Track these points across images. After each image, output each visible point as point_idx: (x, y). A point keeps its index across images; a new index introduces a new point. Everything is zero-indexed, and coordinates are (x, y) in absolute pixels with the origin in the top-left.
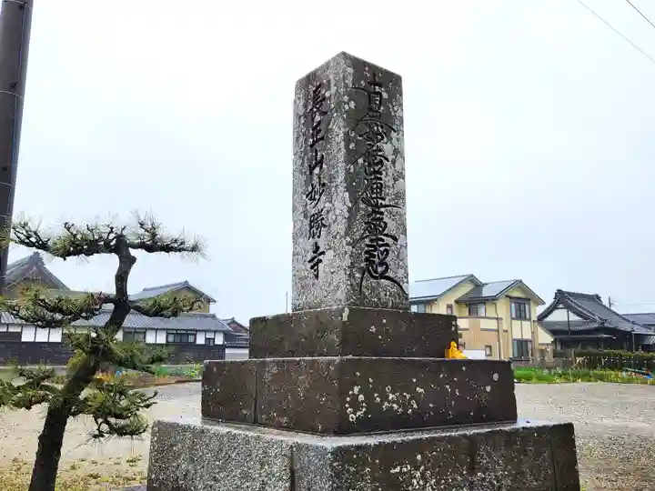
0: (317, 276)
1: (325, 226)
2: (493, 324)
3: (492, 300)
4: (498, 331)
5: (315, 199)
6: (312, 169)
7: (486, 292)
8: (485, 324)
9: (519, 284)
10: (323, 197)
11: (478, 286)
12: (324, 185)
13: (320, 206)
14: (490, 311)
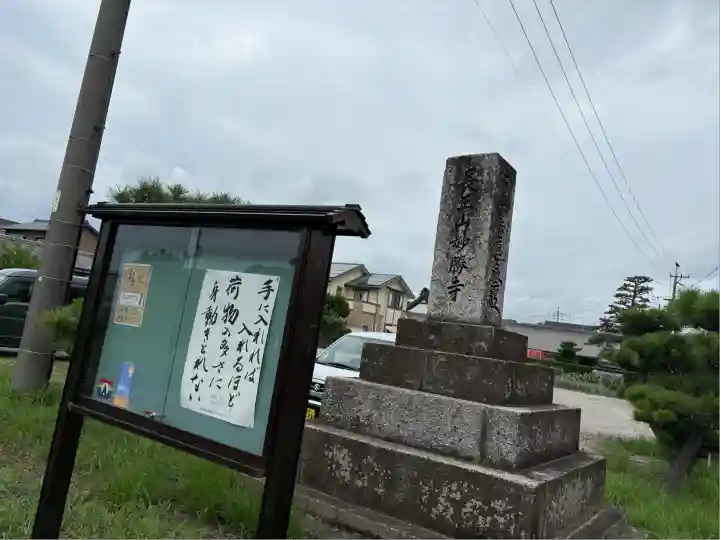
0: (454, 299)
1: (465, 267)
2: (372, 309)
3: (375, 289)
4: (374, 315)
5: (457, 247)
6: (457, 226)
7: (371, 281)
8: (367, 308)
9: (399, 280)
10: (467, 248)
11: (366, 274)
12: (468, 239)
13: (464, 253)
14: (373, 298)
